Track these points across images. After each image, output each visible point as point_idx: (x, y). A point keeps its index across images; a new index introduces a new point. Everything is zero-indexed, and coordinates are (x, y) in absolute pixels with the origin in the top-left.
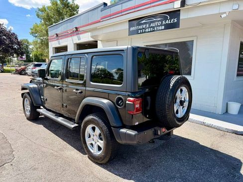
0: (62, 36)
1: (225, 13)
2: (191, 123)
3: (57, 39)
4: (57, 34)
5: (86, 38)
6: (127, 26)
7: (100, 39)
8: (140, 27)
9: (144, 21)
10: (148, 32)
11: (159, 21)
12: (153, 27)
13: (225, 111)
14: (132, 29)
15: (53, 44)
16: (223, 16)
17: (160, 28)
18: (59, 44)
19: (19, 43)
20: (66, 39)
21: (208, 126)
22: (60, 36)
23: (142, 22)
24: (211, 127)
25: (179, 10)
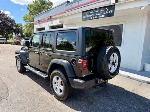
0: (42, 21)
2: (121, 77)
3: (39, 24)
4: (39, 20)
5: (56, 23)
6: (81, 15)
7: (65, 23)
8: (89, 16)
9: (92, 12)
10: (95, 19)
11: (101, 12)
12: (98, 16)
13: (143, 69)
14: (84, 17)
15: (37, 27)
16: (142, 8)
17: (102, 16)
18: (40, 26)
19: (16, 26)
20: (44, 23)
21: (131, 79)
22: (40, 22)
23: (91, 13)
24: (133, 79)
25: (114, 5)
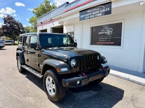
0: (44, 23)
1: (143, 1)
3: (42, 26)
4: (41, 22)
7: (65, 24)
8: (86, 15)
9: (89, 11)
10: (91, 18)
11: (98, 10)
12: (95, 15)
15: (40, 28)
16: (141, 4)
17: (99, 15)
18: (43, 28)
19: (23, 29)
20: (46, 25)
21: (132, 81)
22: (43, 24)
24: (134, 82)
25: (111, 2)
